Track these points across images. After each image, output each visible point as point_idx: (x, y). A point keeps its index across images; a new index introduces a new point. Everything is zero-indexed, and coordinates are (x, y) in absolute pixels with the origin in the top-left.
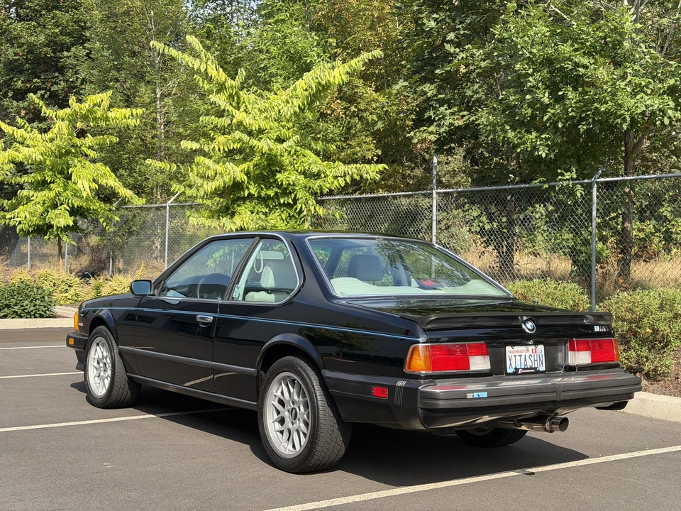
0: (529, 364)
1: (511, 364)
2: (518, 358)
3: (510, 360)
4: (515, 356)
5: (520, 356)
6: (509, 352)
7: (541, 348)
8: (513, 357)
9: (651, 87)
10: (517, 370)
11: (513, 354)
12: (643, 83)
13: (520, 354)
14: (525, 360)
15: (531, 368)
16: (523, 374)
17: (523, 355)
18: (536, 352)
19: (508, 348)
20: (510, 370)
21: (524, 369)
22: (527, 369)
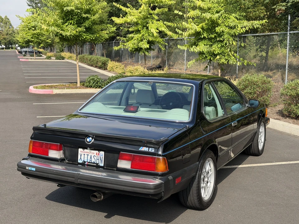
0: (93, 160)
1: (81, 158)
2: (86, 156)
3: (81, 156)
4: (84, 154)
5: (88, 155)
6: (81, 152)
7: (102, 153)
8: (83, 156)
10: (85, 162)
11: (83, 153)
14: (91, 158)
15: (94, 163)
16: (88, 165)
17: (90, 155)
18: (98, 155)
19: (80, 150)
20: (80, 161)
21: (89, 162)
22: (91, 163)
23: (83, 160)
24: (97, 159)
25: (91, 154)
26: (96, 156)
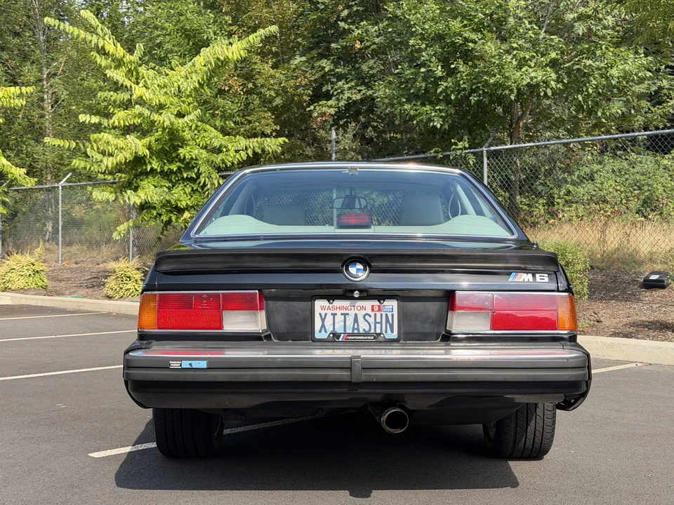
1: (323, 326)
2: (339, 318)
3: (323, 320)
4: (334, 315)
5: (345, 315)
9: (534, 61)
11: (329, 312)
12: (527, 57)
13: (345, 312)
14: (356, 320)
17: (352, 313)
23: (330, 329)
24: (376, 323)
25: (356, 311)
26: (372, 314)
